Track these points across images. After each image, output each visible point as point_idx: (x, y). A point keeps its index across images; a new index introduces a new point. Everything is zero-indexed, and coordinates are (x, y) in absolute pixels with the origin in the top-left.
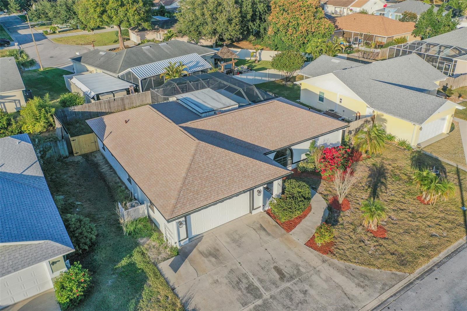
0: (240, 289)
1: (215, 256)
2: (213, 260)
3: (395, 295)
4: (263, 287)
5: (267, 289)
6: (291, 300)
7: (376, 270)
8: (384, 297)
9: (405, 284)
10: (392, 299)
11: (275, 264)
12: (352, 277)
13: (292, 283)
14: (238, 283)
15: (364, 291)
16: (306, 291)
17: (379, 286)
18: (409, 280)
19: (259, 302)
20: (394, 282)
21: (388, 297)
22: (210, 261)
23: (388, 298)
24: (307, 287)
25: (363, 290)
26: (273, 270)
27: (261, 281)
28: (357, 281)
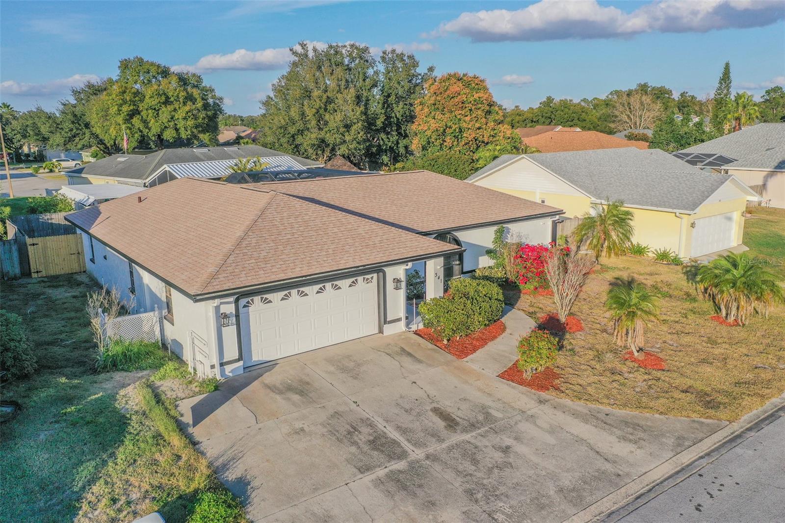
0: (354, 443)
1: (301, 393)
2: (296, 397)
3: (708, 454)
4: (408, 441)
5: (417, 444)
6: (475, 462)
7: (657, 416)
8: (686, 458)
9: (725, 438)
10: (704, 462)
11: (435, 405)
12: (607, 427)
13: (474, 434)
14: (349, 433)
15: (639, 448)
16: (508, 447)
17: (670, 441)
18: (732, 431)
19: (401, 465)
20: (701, 435)
21: (693, 459)
22: (289, 399)
23: (696, 461)
24: (508, 441)
25: (636, 446)
26: (431, 413)
27: (403, 431)
28: (618, 432)
